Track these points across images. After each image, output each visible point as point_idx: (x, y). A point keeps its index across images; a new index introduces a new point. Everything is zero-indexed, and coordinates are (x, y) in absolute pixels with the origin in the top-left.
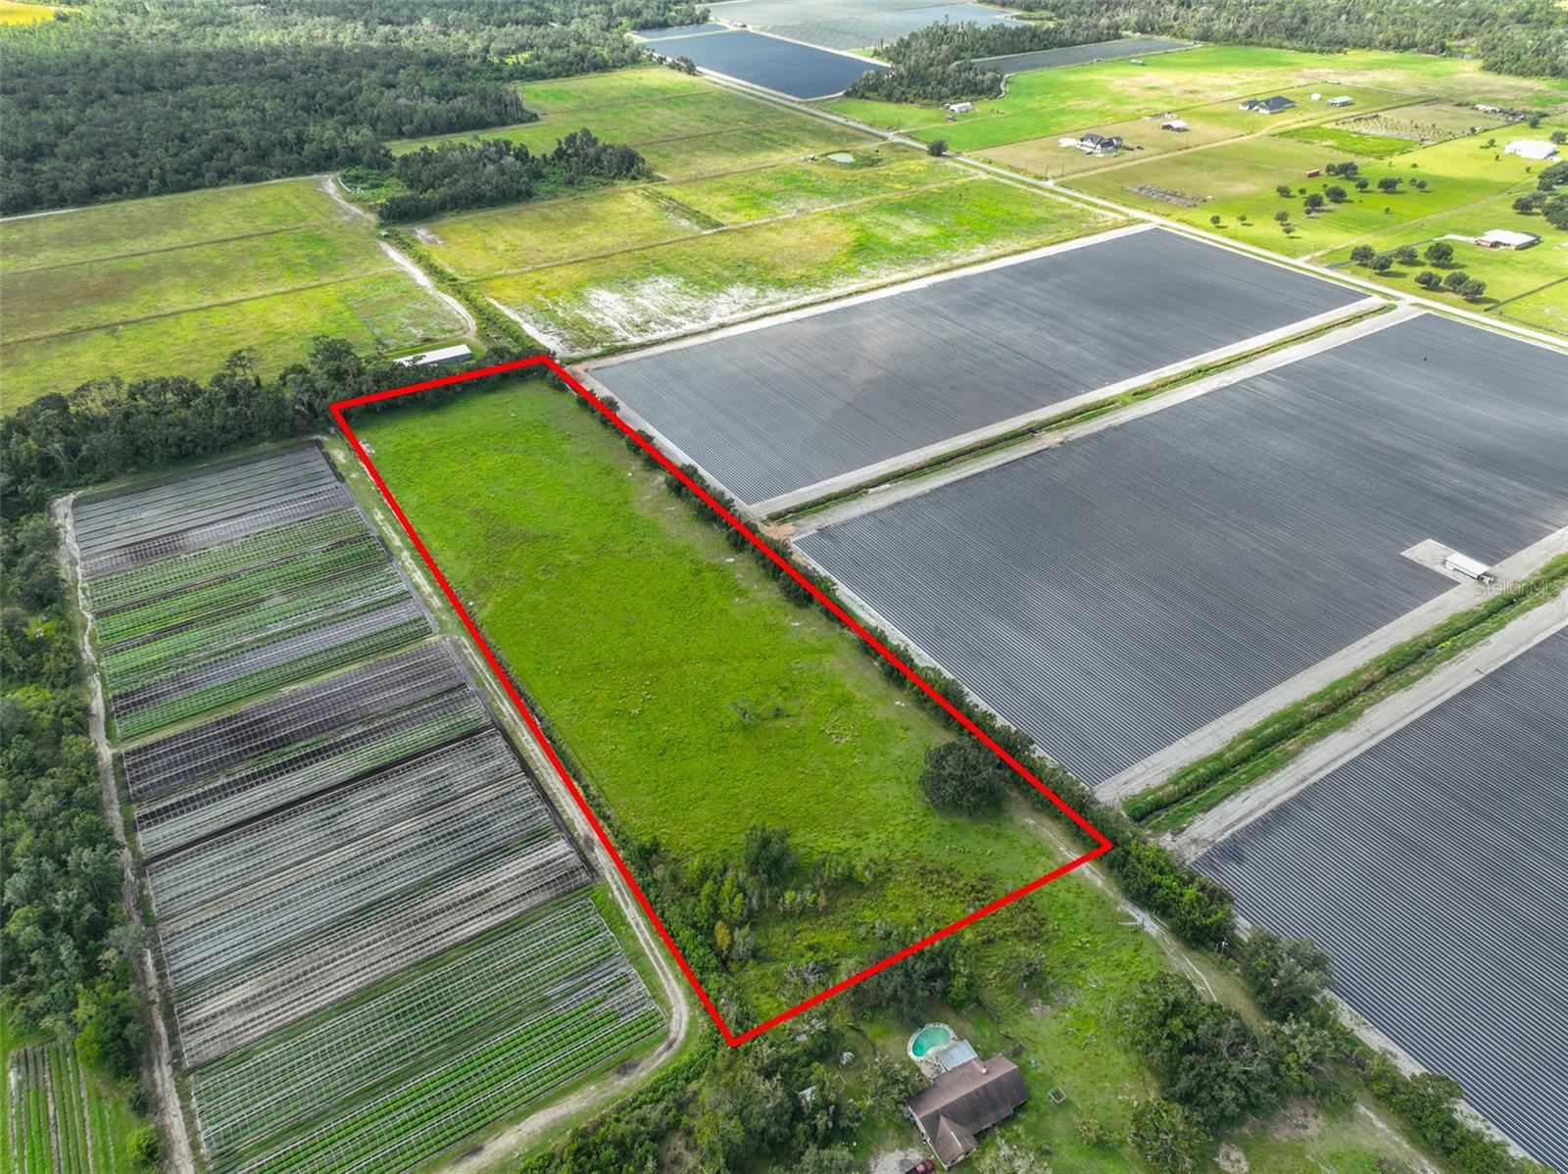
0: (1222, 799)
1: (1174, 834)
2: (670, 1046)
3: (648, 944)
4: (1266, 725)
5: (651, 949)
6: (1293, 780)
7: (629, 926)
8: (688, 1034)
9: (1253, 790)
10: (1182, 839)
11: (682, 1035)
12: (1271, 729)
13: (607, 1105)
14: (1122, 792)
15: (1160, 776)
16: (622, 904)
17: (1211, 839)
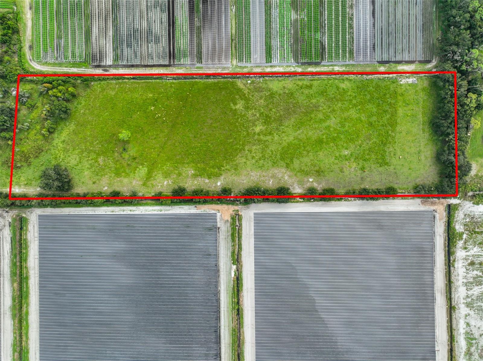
1: (10, 223)
2: (30, 60)
3: (62, 69)
4: (27, 288)
5: (60, 69)
6: (5, 273)
7: (71, 67)
8: (31, 65)
9: (9, 258)
10: (7, 224)
11: (31, 64)
12: (25, 286)
13: (24, 39)
14: (31, 222)
15: (30, 238)
16: (79, 69)
17: (2, 230)
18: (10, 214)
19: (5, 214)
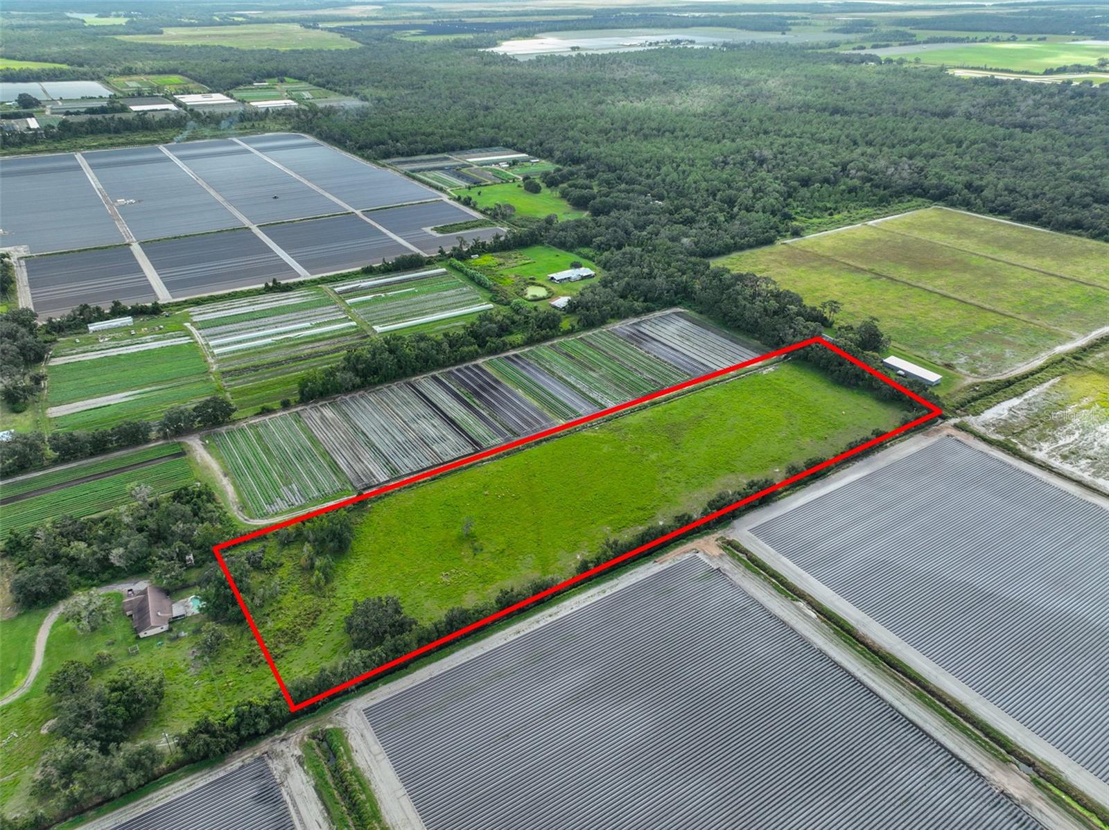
0: (324, 804)
1: (298, 758)
2: (246, 520)
3: (308, 510)
5: (304, 511)
10: (292, 762)
11: (250, 523)
13: (226, 504)
14: (352, 731)
15: (364, 763)
17: (285, 784)
18: (292, 740)
19: (280, 747)
